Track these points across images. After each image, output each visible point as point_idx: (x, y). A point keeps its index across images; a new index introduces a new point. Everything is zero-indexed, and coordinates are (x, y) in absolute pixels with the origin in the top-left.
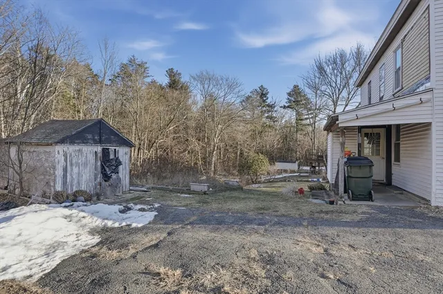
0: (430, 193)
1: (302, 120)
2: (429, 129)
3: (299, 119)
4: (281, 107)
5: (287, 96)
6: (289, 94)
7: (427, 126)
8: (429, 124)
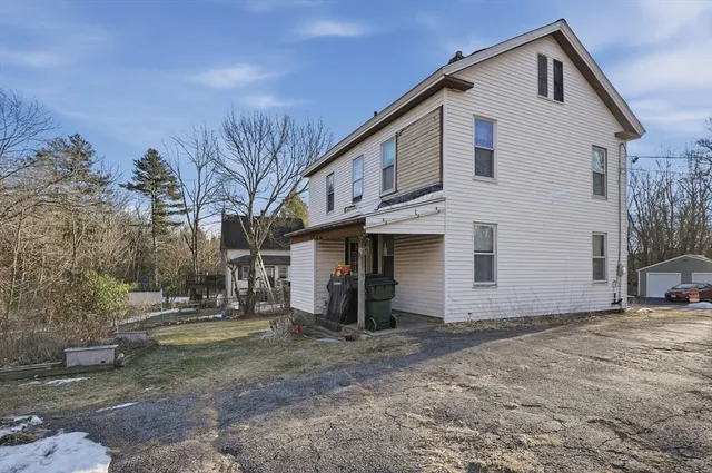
0: (442, 310)
1: (163, 214)
2: (442, 242)
3: (158, 212)
4: (121, 186)
5: (134, 168)
6: (141, 165)
7: (438, 238)
8: (442, 236)
